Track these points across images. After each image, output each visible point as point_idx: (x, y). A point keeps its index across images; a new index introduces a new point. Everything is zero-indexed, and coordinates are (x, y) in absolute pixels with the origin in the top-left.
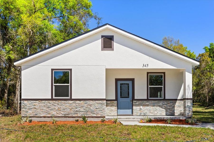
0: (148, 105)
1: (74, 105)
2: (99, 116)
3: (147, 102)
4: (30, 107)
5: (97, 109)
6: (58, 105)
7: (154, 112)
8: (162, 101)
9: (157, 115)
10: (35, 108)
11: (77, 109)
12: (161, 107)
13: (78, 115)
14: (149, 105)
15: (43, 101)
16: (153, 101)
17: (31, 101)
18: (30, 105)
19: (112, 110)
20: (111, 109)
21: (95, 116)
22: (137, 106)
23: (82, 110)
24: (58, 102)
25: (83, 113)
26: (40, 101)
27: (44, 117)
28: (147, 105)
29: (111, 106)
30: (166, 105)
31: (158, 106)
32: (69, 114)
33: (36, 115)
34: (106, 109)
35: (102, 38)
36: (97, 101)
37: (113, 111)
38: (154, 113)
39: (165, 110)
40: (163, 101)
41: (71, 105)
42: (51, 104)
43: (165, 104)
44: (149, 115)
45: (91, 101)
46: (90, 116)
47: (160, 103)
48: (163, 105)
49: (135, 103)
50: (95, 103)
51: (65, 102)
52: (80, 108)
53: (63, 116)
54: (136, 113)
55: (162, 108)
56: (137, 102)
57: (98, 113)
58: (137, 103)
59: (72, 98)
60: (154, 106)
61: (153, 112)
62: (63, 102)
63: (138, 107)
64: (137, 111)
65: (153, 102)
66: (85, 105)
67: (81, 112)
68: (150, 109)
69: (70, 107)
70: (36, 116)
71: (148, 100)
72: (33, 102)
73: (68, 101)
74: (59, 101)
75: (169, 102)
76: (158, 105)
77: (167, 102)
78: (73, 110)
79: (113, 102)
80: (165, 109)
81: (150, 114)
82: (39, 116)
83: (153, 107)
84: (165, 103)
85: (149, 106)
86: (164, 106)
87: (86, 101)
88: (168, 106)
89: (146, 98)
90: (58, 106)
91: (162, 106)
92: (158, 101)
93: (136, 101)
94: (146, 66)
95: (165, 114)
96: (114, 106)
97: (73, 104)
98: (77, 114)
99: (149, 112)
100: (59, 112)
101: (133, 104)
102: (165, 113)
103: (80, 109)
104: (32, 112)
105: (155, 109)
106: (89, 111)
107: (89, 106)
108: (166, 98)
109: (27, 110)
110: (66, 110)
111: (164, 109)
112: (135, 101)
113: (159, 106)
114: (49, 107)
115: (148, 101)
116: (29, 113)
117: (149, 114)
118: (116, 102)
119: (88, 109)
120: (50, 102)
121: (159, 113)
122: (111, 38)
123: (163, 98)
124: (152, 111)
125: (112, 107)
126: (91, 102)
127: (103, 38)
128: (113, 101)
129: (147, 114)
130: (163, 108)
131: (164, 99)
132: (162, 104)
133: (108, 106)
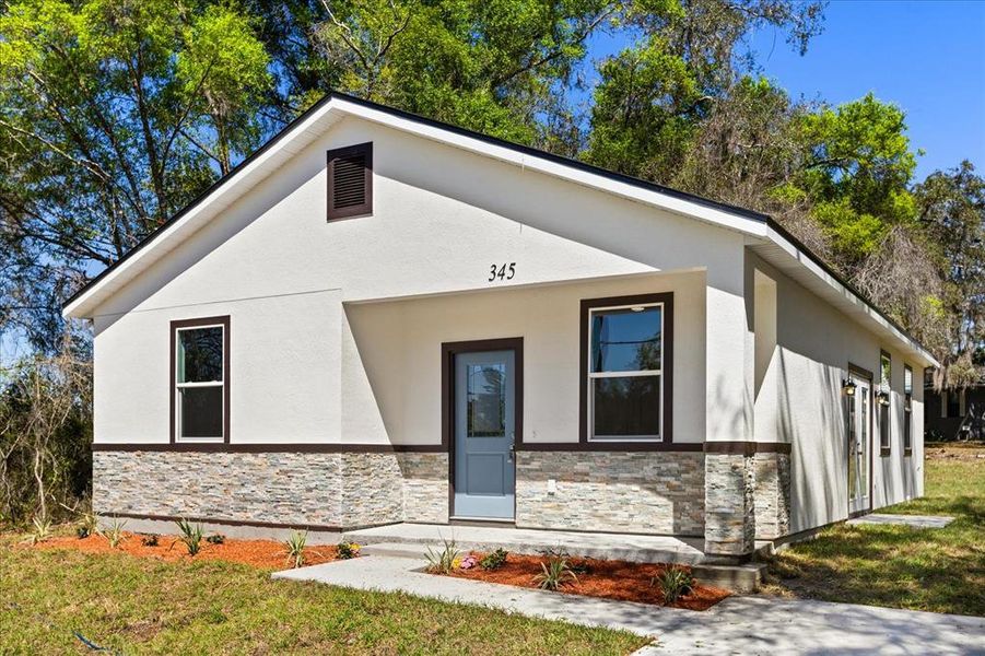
0: (583, 477)
1: (236, 470)
2: (318, 522)
3: (581, 459)
4: (113, 478)
5: (310, 490)
6: (190, 469)
7: (615, 515)
8: (654, 454)
9: (630, 531)
10: (128, 482)
11: (244, 491)
12: (649, 489)
13: (249, 514)
14: (587, 474)
15: (149, 455)
16: (607, 454)
17: (117, 453)
18: (113, 467)
19: (428, 497)
20: (424, 491)
21: (305, 522)
22: (534, 480)
23: (261, 494)
24: (187, 459)
25: (263, 506)
26: (139, 452)
27: (154, 518)
28: (581, 474)
29: (426, 476)
30: (677, 475)
31: (635, 481)
32: (220, 509)
33: (130, 507)
34: (406, 489)
35: (328, 161)
36: (310, 457)
37: (434, 501)
38: (612, 518)
39: (671, 504)
40: (660, 454)
41: (227, 470)
42: (170, 467)
43: (669, 473)
44: (589, 528)
45: (292, 456)
46: (286, 520)
47: (645, 468)
48: (658, 475)
49: (525, 462)
50: (304, 463)
51: (210, 457)
52: (254, 484)
53: (204, 515)
54: (526, 516)
55: (653, 490)
56: (532, 458)
57: (314, 511)
58: (535, 465)
59: (232, 442)
60: (614, 480)
61: (610, 512)
62: (204, 456)
63: (538, 486)
64: (536, 505)
65: (611, 461)
66: (273, 472)
67: (257, 500)
68: (592, 496)
69: (224, 481)
70: (131, 512)
71: (582, 446)
72: (122, 455)
73: (218, 455)
74: (192, 454)
75: (691, 462)
76: (635, 475)
77: (684, 462)
78: (232, 493)
79: (434, 459)
80: (668, 496)
81: (592, 521)
82: (138, 513)
83: (609, 487)
84: (670, 465)
85: (588, 481)
86: (668, 485)
87: (275, 454)
88: (687, 481)
89: (575, 439)
90: (190, 474)
91: (654, 482)
92: (633, 454)
93: (529, 452)
94: (503, 274)
95: (670, 529)
96: (434, 476)
97: (233, 466)
98: (243, 509)
99: (588, 511)
100: (193, 499)
101: (518, 466)
102: (671, 520)
103: (253, 488)
104: (121, 498)
105: (620, 497)
106: (283, 500)
107: (284, 478)
108: (678, 438)
109: (107, 489)
110: (211, 492)
111: (664, 496)
112: (526, 455)
113: (642, 481)
114: (164, 480)
115: (584, 453)
116: (111, 501)
117: (589, 524)
118: (446, 456)
119: (280, 492)
120: (168, 456)
121: (637, 519)
122: (362, 158)
123: (661, 440)
124: (603, 509)
125: (428, 482)
126: (291, 460)
127: (332, 163)
128: (432, 454)
129: (578, 523)
130: (659, 494)
131: (668, 445)
132: (656, 472)
133: (413, 474)
